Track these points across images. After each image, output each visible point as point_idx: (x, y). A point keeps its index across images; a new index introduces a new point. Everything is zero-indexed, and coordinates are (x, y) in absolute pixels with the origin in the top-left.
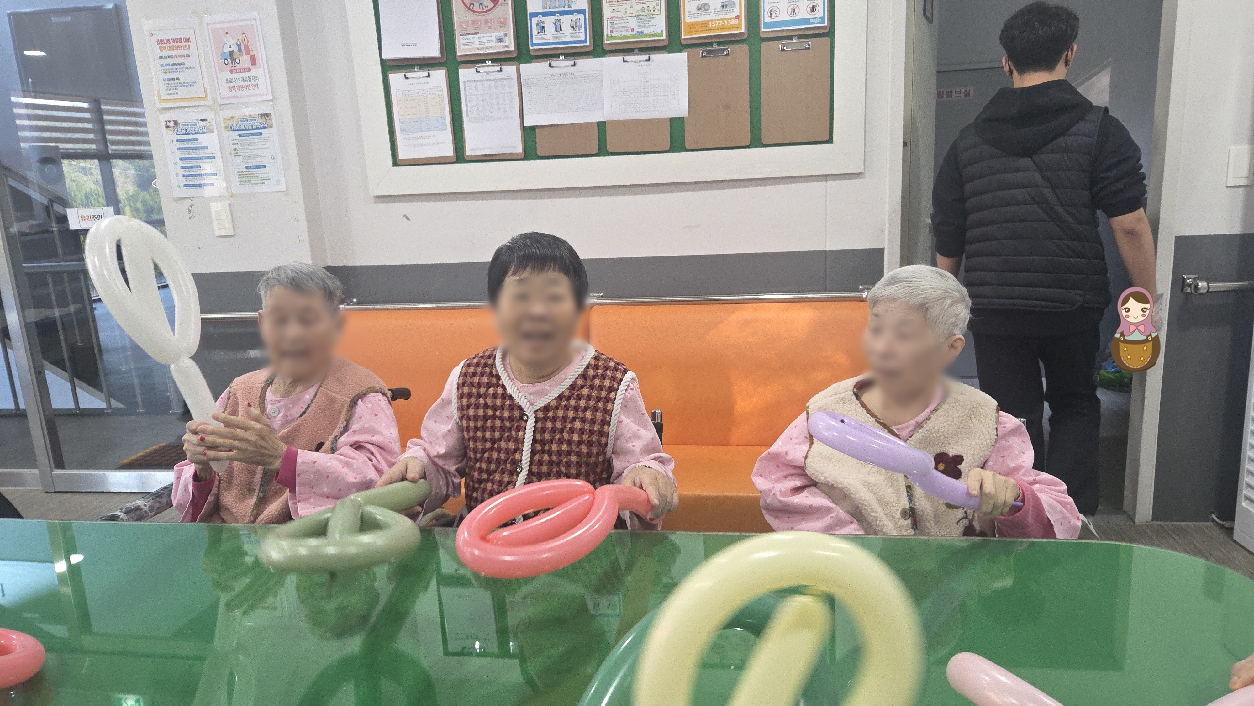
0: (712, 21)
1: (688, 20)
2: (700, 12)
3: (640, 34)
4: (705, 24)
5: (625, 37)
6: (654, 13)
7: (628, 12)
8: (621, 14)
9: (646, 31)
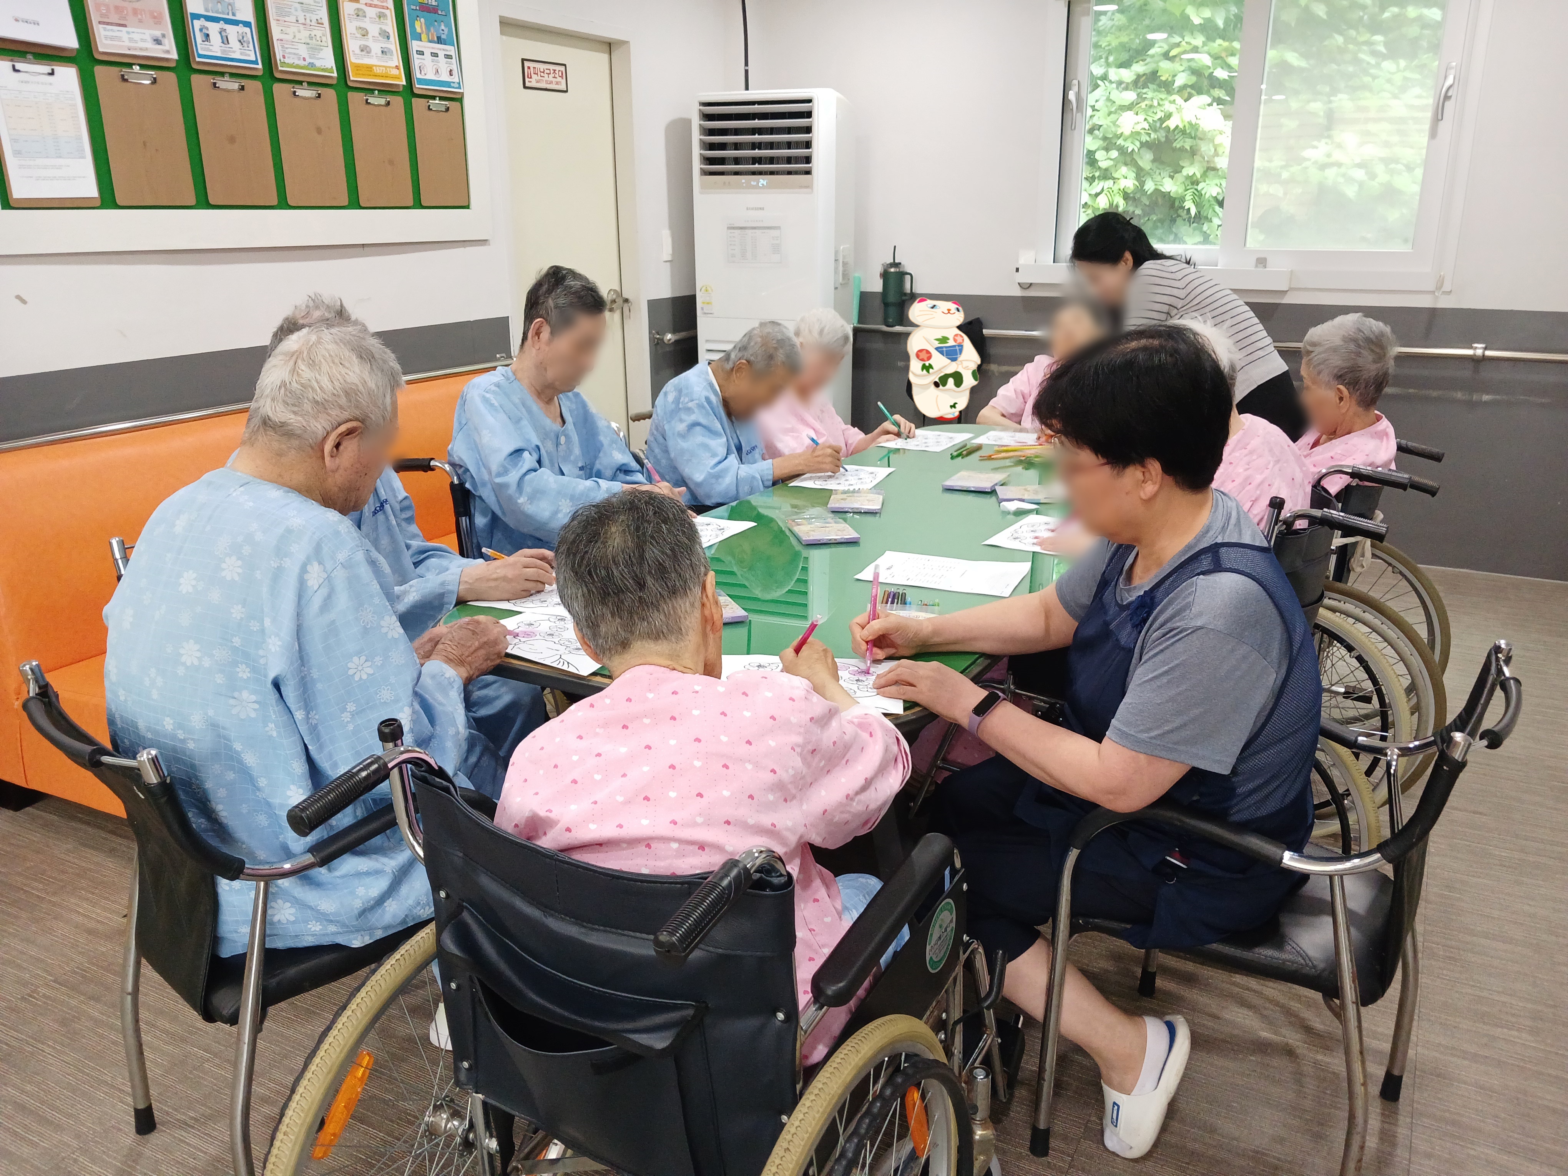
0: (376, 66)
1: (354, 60)
2: (363, 53)
3: (312, 65)
4: (369, 68)
5: (297, 66)
6: (322, 44)
7: (297, 37)
8: (289, 37)
9: (318, 63)
